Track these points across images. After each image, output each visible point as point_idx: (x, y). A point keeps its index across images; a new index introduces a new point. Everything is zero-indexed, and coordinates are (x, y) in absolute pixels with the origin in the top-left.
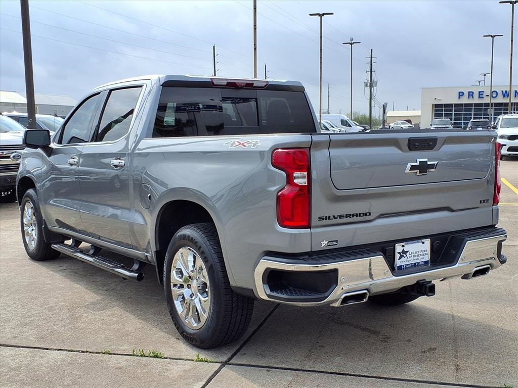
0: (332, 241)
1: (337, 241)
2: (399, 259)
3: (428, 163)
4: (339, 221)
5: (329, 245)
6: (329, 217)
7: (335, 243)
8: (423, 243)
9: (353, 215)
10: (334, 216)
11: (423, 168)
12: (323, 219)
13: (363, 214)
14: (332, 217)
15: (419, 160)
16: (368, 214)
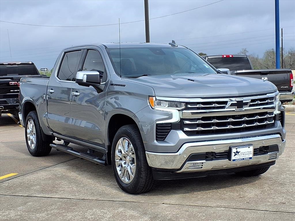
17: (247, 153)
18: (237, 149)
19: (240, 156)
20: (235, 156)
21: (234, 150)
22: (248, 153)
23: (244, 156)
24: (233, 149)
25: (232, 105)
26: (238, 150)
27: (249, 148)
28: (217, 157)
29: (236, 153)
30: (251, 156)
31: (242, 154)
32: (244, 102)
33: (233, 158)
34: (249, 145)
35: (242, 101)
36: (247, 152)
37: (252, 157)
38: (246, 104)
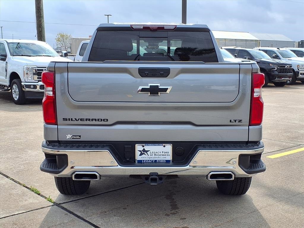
0: (76, 136)
1: (80, 136)
2: (140, 155)
3: (160, 87)
4: (80, 122)
5: (73, 138)
6: (72, 119)
7: (78, 137)
8: (164, 146)
9: (92, 120)
10: (75, 119)
11: (154, 91)
12: (67, 120)
13: (101, 120)
14: (73, 119)
15: (150, 85)
16: (106, 120)
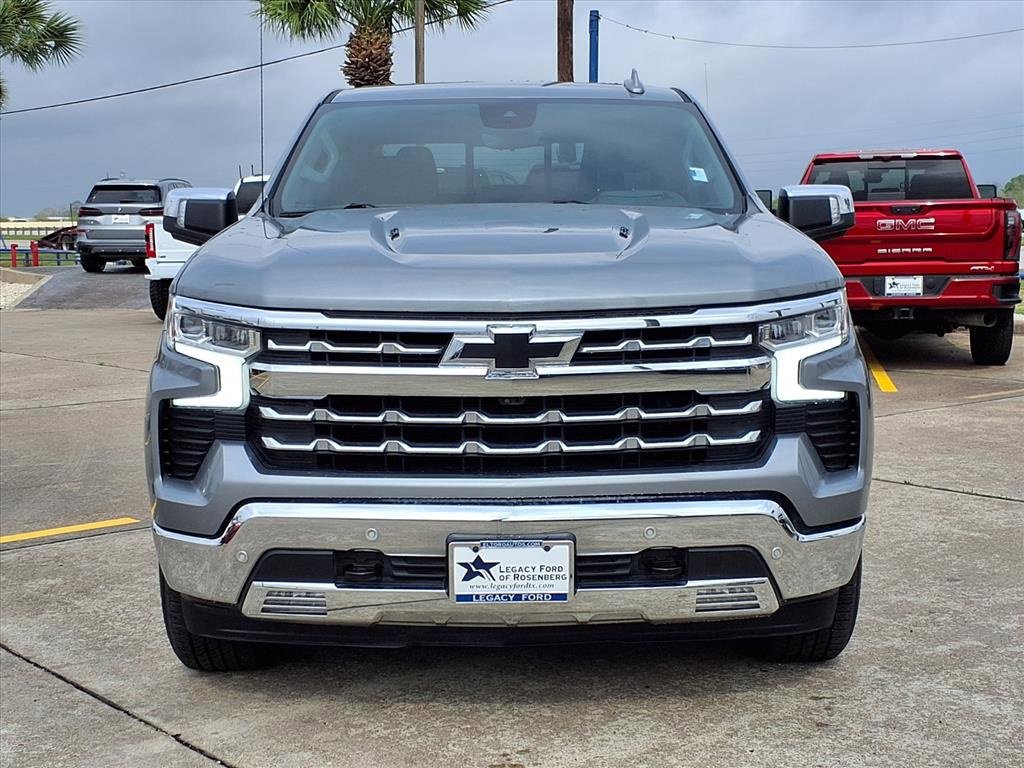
17: (537, 572)
18: (476, 550)
19: (498, 582)
20: (466, 578)
21: (462, 554)
22: (544, 573)
23: (520, 582)
24: (456, 549)
25: (471, 352)
26: (487, 555)
27: (547, 549)
28: (396, 574)
29: (474, 569)
30: (564, 586)
31: (512, 574)
32: (534, 340)
33: (459, 586)
34: (544, 536)
35: (526, 336)
36: (538, 568)
37: (565, 595)
38: (552, 350)
